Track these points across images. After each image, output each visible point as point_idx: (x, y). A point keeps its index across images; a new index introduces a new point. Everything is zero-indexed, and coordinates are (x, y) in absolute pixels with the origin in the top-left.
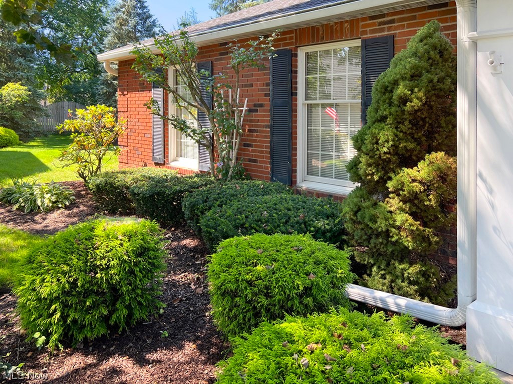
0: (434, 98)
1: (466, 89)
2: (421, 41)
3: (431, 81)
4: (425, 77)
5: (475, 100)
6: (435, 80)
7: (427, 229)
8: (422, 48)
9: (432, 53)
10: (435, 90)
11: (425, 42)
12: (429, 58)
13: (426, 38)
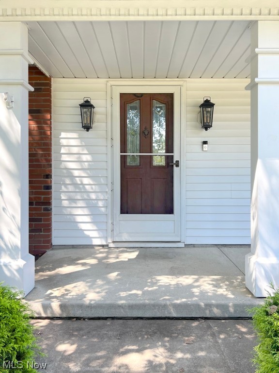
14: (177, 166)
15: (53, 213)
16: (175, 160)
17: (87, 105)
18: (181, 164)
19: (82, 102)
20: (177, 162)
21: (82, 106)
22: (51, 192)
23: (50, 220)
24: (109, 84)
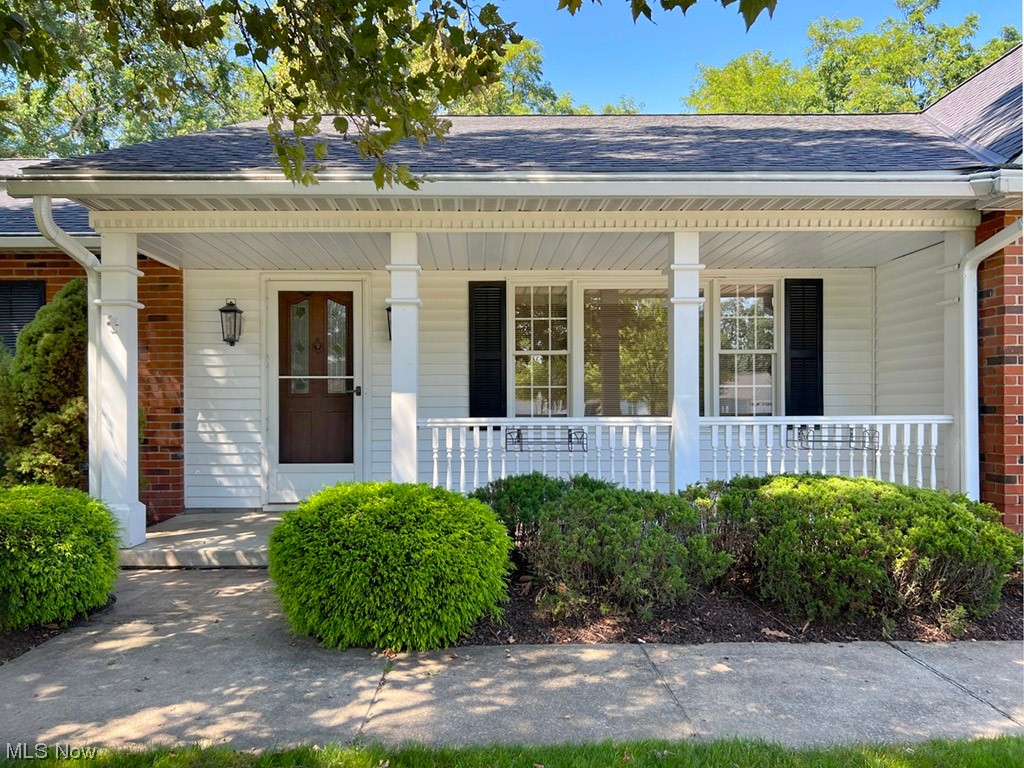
0: (75, 350)
1: (94, 342)
2: (66, 296)
3: (72, 335)
4: (68, 330)
5: (103, 352)
6: (76, 334)
7: (68, 465)
8: (65, 303)
9: (75, 309)
10: (75, 342)
11: (69, 297)
12: (73, 314)
13: (71, 294)
14: (359, 394)
15: (185, 463)
16: (355, 386)
17: (230, 309)
18: (365, 390)
19: (223, 305)
20: (359, 388)
21: (222, 311)
22: (183, 432)
23: (181, 471)
24: (264, 277)
